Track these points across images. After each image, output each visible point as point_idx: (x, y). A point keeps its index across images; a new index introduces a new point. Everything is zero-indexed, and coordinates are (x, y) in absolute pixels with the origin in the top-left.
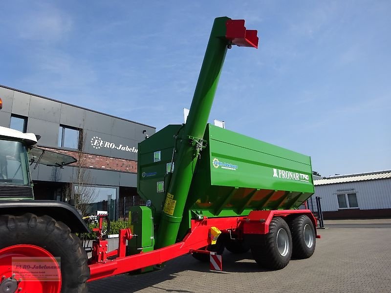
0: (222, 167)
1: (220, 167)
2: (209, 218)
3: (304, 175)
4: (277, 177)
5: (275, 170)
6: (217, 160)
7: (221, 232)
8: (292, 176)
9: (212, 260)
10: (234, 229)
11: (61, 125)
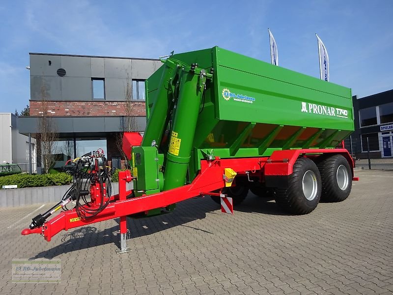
0: (235, 99)
1: (232, 99)
2: (221, 159)
3: (341, 110)
4: (307, 111)
5: (304, 104)
6: (228, 91)
7: (236, 174)
8: (326, 111)
9: (223, 203)
10: (254, 171)
11: (133, 80)
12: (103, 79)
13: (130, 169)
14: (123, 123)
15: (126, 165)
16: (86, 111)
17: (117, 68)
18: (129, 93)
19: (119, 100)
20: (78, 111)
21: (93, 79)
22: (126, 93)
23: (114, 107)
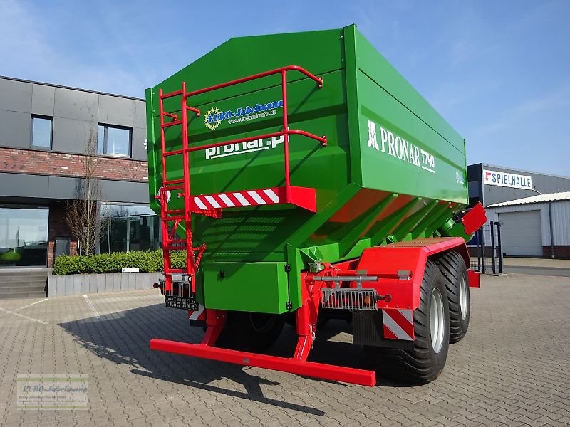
11: (99, 124)
12: (51, 118)
13: (86, 256)
14: (80, 187)
15: (78, 250)
16: (18, 164)
17: (75, 104)
18: (92, 144)
19: (74, 152)
20: (5, 163)
21: (33, 116)
22: (87, 144)
23: (66, 162)
